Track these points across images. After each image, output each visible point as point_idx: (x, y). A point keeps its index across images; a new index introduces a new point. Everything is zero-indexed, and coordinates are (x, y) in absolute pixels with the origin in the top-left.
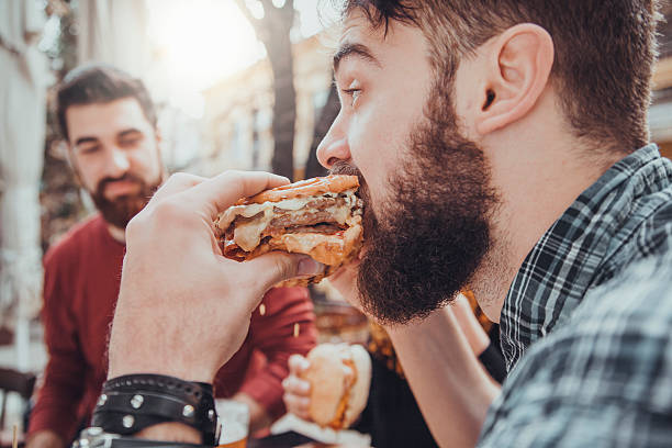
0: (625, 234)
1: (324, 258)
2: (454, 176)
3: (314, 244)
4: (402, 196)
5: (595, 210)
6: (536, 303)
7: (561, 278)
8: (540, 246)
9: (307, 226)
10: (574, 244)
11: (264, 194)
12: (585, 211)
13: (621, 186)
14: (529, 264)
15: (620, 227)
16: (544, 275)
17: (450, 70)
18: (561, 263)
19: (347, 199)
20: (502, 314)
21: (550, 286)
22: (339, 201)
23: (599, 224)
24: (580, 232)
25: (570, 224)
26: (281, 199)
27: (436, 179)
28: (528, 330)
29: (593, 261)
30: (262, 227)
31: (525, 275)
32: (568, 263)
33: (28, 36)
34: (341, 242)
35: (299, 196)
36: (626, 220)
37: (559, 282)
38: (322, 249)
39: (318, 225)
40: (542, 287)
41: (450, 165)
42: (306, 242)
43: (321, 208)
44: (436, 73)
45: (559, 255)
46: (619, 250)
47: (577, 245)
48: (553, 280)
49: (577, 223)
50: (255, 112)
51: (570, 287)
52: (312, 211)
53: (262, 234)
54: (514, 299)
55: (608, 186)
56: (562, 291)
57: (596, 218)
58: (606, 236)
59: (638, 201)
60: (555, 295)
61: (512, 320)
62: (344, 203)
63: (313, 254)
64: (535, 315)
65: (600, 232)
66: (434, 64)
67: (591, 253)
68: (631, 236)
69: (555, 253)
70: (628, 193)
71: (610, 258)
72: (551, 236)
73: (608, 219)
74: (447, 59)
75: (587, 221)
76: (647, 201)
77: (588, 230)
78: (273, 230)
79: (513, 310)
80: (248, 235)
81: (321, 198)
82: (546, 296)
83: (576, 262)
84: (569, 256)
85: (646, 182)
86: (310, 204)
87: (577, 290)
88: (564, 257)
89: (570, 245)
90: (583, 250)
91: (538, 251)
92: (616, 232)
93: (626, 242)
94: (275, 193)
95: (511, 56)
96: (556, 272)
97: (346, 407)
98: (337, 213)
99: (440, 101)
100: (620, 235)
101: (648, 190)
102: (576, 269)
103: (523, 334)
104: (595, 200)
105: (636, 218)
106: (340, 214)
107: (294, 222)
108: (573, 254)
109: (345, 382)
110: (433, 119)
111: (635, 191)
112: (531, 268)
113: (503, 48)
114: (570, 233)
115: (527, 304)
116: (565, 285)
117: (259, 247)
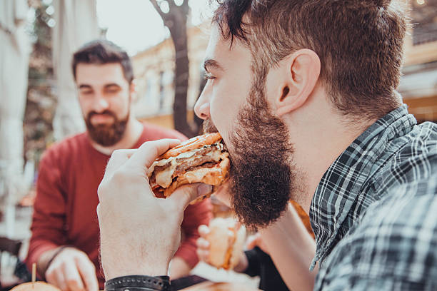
0: (382, 162)
1: (211, 181)
2: (267, 138)
3: (204, 174)
4: (238, 149)
5: (364, 148)
6: (329, 203)
7: (344, 189)
8: (332, 169)
9: (198, 166)
10: (351, 169)
11: (168, 153)
12: (358, 149)
13: (380, 134)
14: (325, 180)
15: (379, 158)
16: (334, 186)
17: (263, 75)
18: (343, 180)
19: (218, 147)
20: (311, 209)
21: (337, 193)
22: (214, 148)
23: (366, 156)
24: (354, 161)
25: (349, 157)
26: (179, 154)
27: (256, 141)
28: (326, 219)
29: (361, 179)
30: (172, 172)
31: (323, 186)
32: (347, 180)
33: (17, 22)
34: (219, 170)
35: (188, 150)
36: (383, 154)
37: (343, 191)
38: (209, 176)
39: (204, 164)
40: (333, 193)
41: (264, 132)
42: (199, 174)
43: (204, 155)
44: (255, 76)
45: (342, 174)
46: (377, 171)
47: (353, 169)
48: (339, 189)
49: (353, 156)
50: (162, 73)
51: (348, 194)
52: (199, 157)
53: (172, 176)
54: (317, 200)
55: (373, 134)
56: (344, 196)
57: (364, 153)
58: (370, 164)
59: (391, 142)
60: (340, 198)
61: (317, 212)
62: (217, 149)
63: (204, 181)
64: (329, 210)
65: (366, 161)
66: (253, 71)
67: (360, 174)
68: (385, 163)
69: (340, 173)
70: (384, 138)
71: (373, 176)
72: (338, 163)
73: (371, 154)
74: (262, 68)
75: (359, 155)
76: (395, 143)
77: (359, 160)
78: (178, 172)
79: (317, 207)
80: (164, 178)
81: (202, 148)
82: (335, 199)
83: (352, 179)
84: (348, 176)
85: (396, 131)
86: (197, 153)
87: (352, 196)
88: (345, 176)
89: (349, 169)
90: (356, 172)
91: (330, 172)
92: (376, 161)
93: (382, 166)
94: (174, 151)
95: (299, 67)
96: (341, 185)
97: (231, 256)
98: (213, 155)
99: (257, 94)
100: (378, 162)
101: (397, 136)
102: (352, 183)
103: (323, 220)
104: (364, 142)
105: (389, 153)
106: (216, 156)
107: (189, 165)
108: (350, 175)
109: (229, 240)
110: (252, 104)
111: (388, 137)
112: (326, 182)
113: (294, 61)
114: (349, 161)
115: (324, 203)
116: (346, 193)
117: (171, 184)
